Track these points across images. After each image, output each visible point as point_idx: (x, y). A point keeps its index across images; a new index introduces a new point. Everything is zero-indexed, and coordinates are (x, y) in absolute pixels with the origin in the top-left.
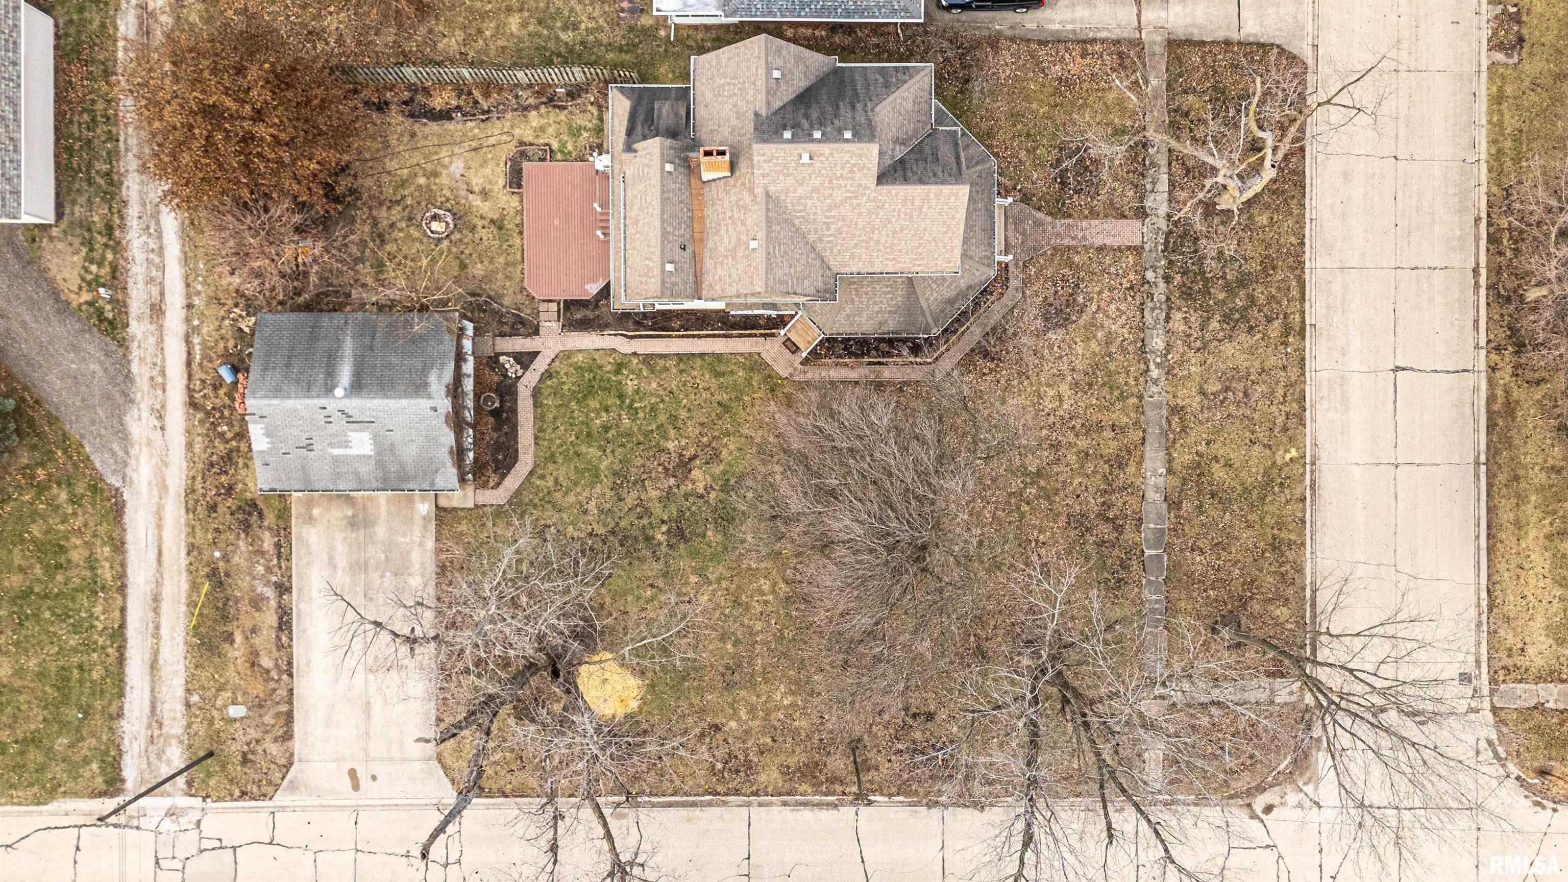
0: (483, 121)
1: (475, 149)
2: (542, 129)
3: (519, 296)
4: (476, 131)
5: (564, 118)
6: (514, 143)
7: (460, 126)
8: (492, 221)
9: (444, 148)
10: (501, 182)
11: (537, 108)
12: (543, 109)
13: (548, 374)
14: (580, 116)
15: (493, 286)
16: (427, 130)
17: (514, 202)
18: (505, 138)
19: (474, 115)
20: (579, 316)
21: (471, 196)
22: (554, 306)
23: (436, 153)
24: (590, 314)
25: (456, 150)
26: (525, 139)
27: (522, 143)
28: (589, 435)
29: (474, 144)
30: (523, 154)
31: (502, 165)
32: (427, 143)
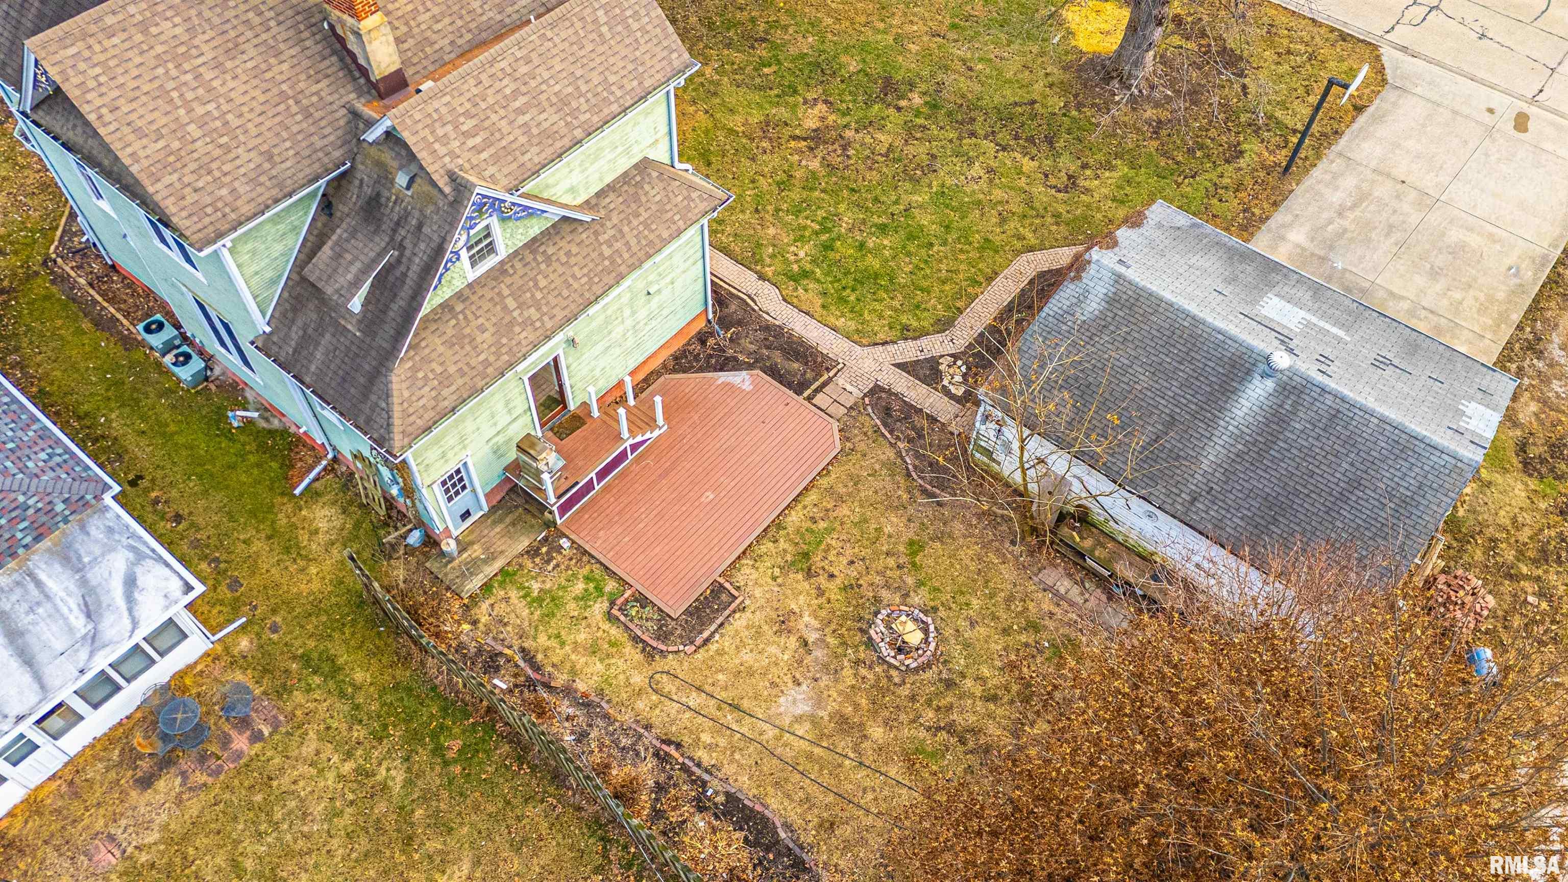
0: (679, 746)
1: (736, 707)
2: (593, 650)
3: (862, 446)
4: (706, 738)
5: (542, 639)
6: (660, 664)
7: (729, 770)
8: (809, 574)
9: (788, 754)
10: (740, 622)
11: (568, 691)
12: (560, 680)
13: (907, 333)
14: (513, 619)
15: (890, 487)
16: (794, 815)
17: (746, 574)
18: (668, 686)
19: (684, 769)
20: (796, 365)
21: (812, 637)
22: (819, 399)
23: (810, 756)
24: (777, 357)
25: (771, 732)
26: (638, 657)
27: (650, 653)
28: (911, 237)
29: (730, 718)
30: (663, 635)
31: (713, 647)
32: (813, 790)
